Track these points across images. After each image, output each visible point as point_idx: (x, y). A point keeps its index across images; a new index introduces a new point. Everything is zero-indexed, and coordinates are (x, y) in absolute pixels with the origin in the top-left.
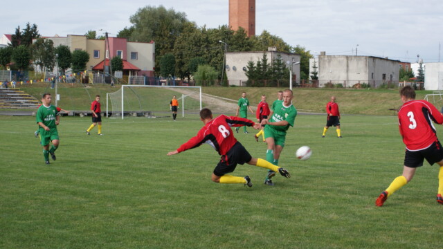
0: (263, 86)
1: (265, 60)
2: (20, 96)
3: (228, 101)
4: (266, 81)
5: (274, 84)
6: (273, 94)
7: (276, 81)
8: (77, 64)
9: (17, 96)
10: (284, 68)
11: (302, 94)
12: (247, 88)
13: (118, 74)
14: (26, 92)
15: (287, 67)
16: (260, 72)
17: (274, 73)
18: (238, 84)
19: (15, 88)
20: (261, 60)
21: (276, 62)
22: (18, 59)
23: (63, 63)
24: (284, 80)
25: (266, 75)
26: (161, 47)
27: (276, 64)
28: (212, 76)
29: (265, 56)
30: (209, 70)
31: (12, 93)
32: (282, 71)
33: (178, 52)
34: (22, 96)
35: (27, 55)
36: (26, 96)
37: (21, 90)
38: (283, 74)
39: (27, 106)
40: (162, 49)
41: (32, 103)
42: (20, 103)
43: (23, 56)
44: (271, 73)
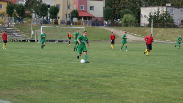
0: (157, 27)
1: (159, 12)
2: (15, 31)
3: (134, 35)
4: (158, 24)
5: (163, 26)
6: (160, 32)
7: (164, 24)
8: (52, 13)
9: (14, 31)
10: (169, 16)
11: (175, 32)
12: (146, 28)
13: (75, 20)
14: (19, 29)
15: (171, 16)
16: (155, 19)
17: (163, 19)
18: (143, 26)
19: (13, 27)
20: (156, 12)
21: (165, 13)
22: (18, 11)
23: (43, 13)
24: (168, 23)
25: (159, 21)
26: (113, 2)
27: (164, 14)
28: (131, 21)
29: (159, 9)
30: (130, 17)
31: (11, 29)
32: (168, 18)
33: (122, 6)
34: (17, 31)
35: (23, 9)
36: (19, 31)
37: (17, 28)
38: (168, 20)
39: (18, 37)
40: (113, 4)
41: (21, 35)
42: (15, 35)
43: (21, 9)
44: (161, 20)
